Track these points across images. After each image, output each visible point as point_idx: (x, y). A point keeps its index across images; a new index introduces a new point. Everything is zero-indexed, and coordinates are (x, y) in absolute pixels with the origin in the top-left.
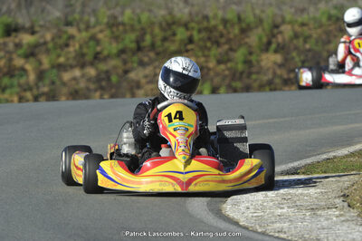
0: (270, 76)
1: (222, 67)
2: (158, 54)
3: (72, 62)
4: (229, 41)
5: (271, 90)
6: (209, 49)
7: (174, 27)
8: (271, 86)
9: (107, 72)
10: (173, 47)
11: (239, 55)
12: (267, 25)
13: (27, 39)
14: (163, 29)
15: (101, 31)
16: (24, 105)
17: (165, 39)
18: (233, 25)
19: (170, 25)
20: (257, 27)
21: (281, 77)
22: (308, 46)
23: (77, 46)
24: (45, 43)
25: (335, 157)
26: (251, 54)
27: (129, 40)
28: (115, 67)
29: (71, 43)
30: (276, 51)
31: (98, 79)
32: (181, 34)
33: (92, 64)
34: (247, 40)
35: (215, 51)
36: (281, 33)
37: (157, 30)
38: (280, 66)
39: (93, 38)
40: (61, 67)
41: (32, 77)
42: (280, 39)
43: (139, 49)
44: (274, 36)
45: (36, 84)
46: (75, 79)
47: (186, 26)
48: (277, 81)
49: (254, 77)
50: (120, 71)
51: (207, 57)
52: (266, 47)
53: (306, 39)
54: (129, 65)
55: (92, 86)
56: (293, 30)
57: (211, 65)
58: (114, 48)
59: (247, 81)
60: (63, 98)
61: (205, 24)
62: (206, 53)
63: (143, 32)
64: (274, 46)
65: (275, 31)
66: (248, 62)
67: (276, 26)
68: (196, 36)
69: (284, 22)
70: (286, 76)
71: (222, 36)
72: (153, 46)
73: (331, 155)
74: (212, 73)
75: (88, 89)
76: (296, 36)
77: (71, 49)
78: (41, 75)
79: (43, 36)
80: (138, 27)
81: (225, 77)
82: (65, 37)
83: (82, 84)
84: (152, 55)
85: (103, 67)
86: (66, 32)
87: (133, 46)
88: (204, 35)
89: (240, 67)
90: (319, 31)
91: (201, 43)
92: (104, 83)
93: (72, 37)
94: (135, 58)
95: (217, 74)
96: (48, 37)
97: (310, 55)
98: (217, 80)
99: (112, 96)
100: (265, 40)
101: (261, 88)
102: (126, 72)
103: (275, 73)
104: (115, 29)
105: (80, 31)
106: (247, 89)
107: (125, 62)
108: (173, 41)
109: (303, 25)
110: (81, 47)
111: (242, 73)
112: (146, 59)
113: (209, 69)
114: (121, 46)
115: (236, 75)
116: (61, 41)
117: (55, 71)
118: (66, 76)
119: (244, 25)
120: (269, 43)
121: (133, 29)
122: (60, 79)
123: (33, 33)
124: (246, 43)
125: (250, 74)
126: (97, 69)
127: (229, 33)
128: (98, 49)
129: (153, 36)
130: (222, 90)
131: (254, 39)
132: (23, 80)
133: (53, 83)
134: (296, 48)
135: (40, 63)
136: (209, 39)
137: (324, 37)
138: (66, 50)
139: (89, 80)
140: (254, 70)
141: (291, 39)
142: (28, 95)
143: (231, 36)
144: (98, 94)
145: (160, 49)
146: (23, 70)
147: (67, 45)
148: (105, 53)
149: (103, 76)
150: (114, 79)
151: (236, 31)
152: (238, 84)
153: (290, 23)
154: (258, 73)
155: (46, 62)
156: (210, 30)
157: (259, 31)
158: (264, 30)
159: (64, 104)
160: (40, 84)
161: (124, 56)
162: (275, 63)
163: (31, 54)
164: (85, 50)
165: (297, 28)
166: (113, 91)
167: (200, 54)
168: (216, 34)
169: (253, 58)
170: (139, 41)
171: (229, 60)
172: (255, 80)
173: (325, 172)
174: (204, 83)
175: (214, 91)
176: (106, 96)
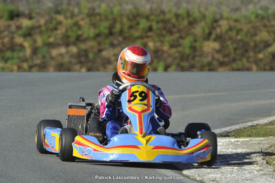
0: (209, 59)
1: (174, 50)
2: (125, 38)
3: (59, 41)
4: (179, 31)
5: (210, 70)
6: (164, 36)
7: (138, 19)
8: (210, 67)
9: (86, 52)
10: (137, 34)
11: (187, 42)
12: (209, 20)
13: (26, 23)
14: (129, 20)
15: (83, 19)
16: (22, 74)
17: (131, 27)
18: (183, 19)
19: (135, 17)
20: (201, 21)
21: (218, 60)
22: (239, 37)
23: (63, 30)
24: (40, 27)
25: (258, 125)
26: (195, 41)
27: (104, 27)
28: (92, 47)
29: (59, 27)
30: (215, 40)
31: (79, 56)
32: (144, 24)
33: (74, 44)
34: (193, 31)
35: (168, 38)
36: (219, 26)
37: (125, 20)
38: (218, 51)
39: (76, 24)
40: (50, 45)
41: (28, 52)
42: (218, 31)
43: (111, 33)
44: (214, 28)
45: (31, 58)
46: (61, 55)
47: (147, 18)
48: (215, 63)
49: (197, 59)
50: (95, 50)
51: (162, 42)
52: (208, 37)
53: (239, 31)
54: (102, 46)
55: (74, 61)
56: (229, 24)
57: (166, 48)
58: (92, 32)
59: (192, 62)
60: (52, 69)
61: (162, 17)
62: (162, 39)
63: (115, 21)
64: (213, 36)
65: (215, 24)
66: (193, 48)
67: (216, 21)
68: (155, 26)
69: (222, 18)
70: (221, 59)
71: (174, 26)
72: (121, 32)
73: (255, 123)
74: (165, 55)
75: (71, 63)
76: (231, 29)
77: (59, 32)
78: (35, 51)
79: (38, 21)
80: (110, 17)
81: (175, 58)
82: (54, 22)
83: (66, 59)
84: (120, 39)
85: (83, 46)
86: (55, 19)
87: (106, 31)
88: (161, 25)
89: (187, 51)
90: (249, 26)
91: (158, 32)
92: (83, 59)
93: (60, 23)
94: (108, 41)
95: (169, 56)
96: (42, 21)
97: (241, 44)
98: (169, 60)
99: (89, 70)
100: (207, 31)
101: (202, 69)
102: (100, 51)
103: (213, 58)
104: (93, 18)
105: (66, 18)
106: (191, 68)
107: (99, 44)
108: (137, 30)
109: (236, 21)
110: (67, 30)
111: (188, 56)
112: (115, 42)
113: (163, 52)
114: (97, 31)
115: (183, 57)
116: (52, 26)
117: (45, 49)
118: (55, 52)
119: (191, 19)
120: (210, 34)
121: (107, 18)
122: (50, 54)
123: (30, 18)
124: (193, 34)
125: (194, 57)
126: (78, 48)
127: (180, 25)
128: (80, 33)
129: (122, 24)
130: (173, 67)
131: (198, 30)
132: (21, 54)
133: (44, 57)
134: (231, 38)
135: (35, 41)
136: (165, 28)
137: (252, 30)
138: (55, 32)
139: (72, 56)
140: (198, 53)
141: (227, 32)
142: (25, 65)
143: (181, 27)
144: (77, 67)
145: (127, 35)
146: (22, 46)
147: (56, 29)
148: (85, 36)
149: (83, 53)
150: (91, 56)
151: (185, 23)
152: (185, 64)
153: (227, 19)
154: (200, 56)
155: (39, 41)
156: (165, 22)
157: (203, 24)
158: (206, 23)
159: (52, 74)
160: (35, 57)
161: (99, 39)
162: (214, 49)
163: (28, 34)
164: (70, 33)
165: (232, 24)
166: (90, 64)
167: (157, 39)
168: (169, 25)
169: (197, 45)
170: (111, 28)
171: (179, 45)
172: (198, 61)
173: (250, 136)
174: (159, 62)
175: (166, 68)
176: (84, 70)
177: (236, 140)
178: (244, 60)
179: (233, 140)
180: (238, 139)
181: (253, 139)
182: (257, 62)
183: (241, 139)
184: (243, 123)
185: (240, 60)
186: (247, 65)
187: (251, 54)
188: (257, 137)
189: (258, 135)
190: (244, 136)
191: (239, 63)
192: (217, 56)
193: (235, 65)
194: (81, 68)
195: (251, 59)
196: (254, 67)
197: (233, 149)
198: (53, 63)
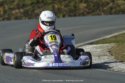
0: (82, 11)
1: (66, 8)
2: (44, 4)
3: (15, 7)
5: (83, 16)
8: (83, 14)
9: (27, 11)
10: (49, 2)
11: (72, 4)
21: (86, 11)
22: (95, 1)
23: (17, 2)
25: (106, 38)
26: (76, 3)
28: (30, 9)
31: (24, 13)
33: (22, 8)
35: (64, 3)
38: (86, 8)
40: (12, 9)
41: (2, 12)
43: (38, 2)
45: (3, 15)
46: (16, 13)
48: (85, 13)
49: (77, 11)
50: (32, 10)
51: (61, 5)
52: (81, 1)
55: (22, 15)
57: (63, 7)
58: (30, 2)
59: (75, 13)
60: (13, 20)
62: (61, 3)
64: (84, 1)
66: (75, 7)
70: (88, 11)
72: (43, 1)
73: (105, 37)
74: (63, 10)
75: (21, 16)
77: (15, 3)
78: (5, 12)
81: (67, 12)
83: (19, 15)
84: (42, 4)
85: (26, 9)
87: (36, 1)
89: (72, 8)
92: (26, 14)
94: (37, 6)
95: (65, 11)
98: (65, 13)
99: (29, 19)
101: (79, 15)
102: (34, 10)
103: (84, 10)
106: (75, 16)
107: (33, 7)
111: (73, 10)
112: (40, 6)
113: (62, 9)
114: (32, 2)
115: (71, 11)
117: (9, 11)
118: (14, 12)
122: (12, 13)
125: (76, 11)
128: (24, 3)
130: (67, 16)
133: (9, 14)
134: (91, 2)
135: (5, 8)
138: (13, 3)
139: (21, 13)
140: (77, 9)
144: (24, 18)
145: (45, 2)
148: (27, 4)
150: (30, 13)
152: (72, 14)
154: (78, 10)
159: (13, 21)
160: (5, 15)
161: (33, 5)
162: (84, 7)
163: (2, 5)
164: (20, 3)
166: (29, 17)
167: (59, 4)
169: (77, 5)
171: (69, 6)
172: (78, 13)
173: (102, 43)
174: (60, 14)
175: (64, 16)
176: (27, 19)
177: (96, 45)
178: (98, 11)
179: (95, 45)
180: (97, 45)
181: (104, 45)
182: (104, 11)
183: (99, 45)
184: (99, 38)
185: (96, 11)
186: (99, 13)
187: (101, 8)
188: (106, 44)
189: (106, 43)
190: (100, 44)
191: (96, 12)
192: (86, 10)
193: (94, 13)
194: (26, 18)
195: (101, 10)
196: (103, 14)
197: (95, 49)
198: (13, 17)
